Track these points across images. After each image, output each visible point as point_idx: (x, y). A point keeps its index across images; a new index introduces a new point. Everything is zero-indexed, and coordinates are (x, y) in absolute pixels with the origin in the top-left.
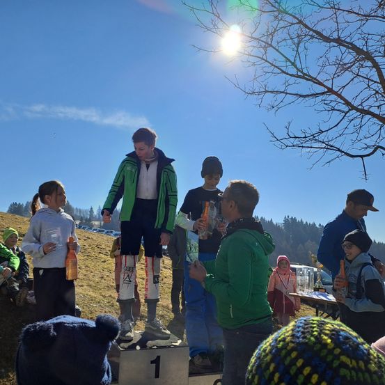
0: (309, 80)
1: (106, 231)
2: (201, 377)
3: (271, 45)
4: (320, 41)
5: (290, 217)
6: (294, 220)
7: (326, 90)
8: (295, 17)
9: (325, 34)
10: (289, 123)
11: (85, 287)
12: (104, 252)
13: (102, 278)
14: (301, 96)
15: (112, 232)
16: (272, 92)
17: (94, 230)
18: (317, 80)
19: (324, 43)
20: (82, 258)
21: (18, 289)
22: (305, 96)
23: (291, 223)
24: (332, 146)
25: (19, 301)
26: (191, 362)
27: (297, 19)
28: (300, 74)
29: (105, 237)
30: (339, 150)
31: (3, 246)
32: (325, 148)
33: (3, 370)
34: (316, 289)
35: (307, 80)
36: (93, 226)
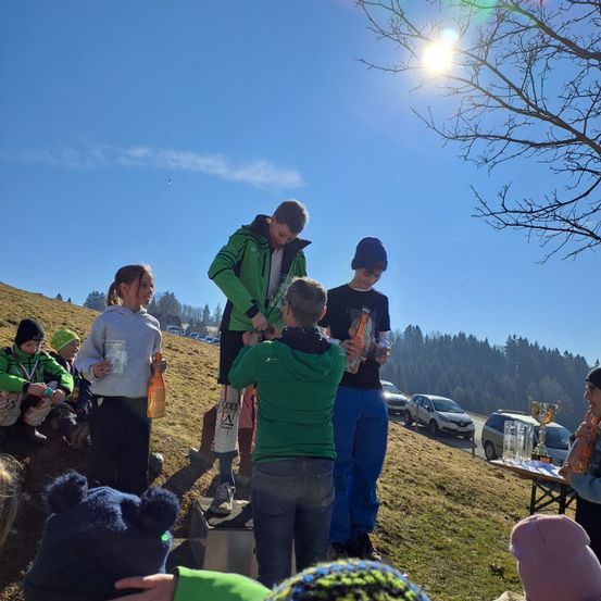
0: (547, 119)
3: (484, 62)
4: (573, 56)
5: (518, 337)
6: (524, 342)
7: (575, 137)
8: (532, 17)
9: (580, 44)
10: (506, 188)
11: (178, 426)
12: (215, 374)
14: (532, 145)
16: (485, 137)
17: (209, 339)
18: (560, 120)
19: (578, 60)
20: (182, 381)
21: (75, 422)
22: (539, 146)
23: (518, 347)
24: (580, 228)
27: (536, 19)
28: (532, 109)
30: (592, 234)
31: (50, 357)
32: (568, 230)
34: (535, 457)
35: (544, 119)
36: (207, 333)
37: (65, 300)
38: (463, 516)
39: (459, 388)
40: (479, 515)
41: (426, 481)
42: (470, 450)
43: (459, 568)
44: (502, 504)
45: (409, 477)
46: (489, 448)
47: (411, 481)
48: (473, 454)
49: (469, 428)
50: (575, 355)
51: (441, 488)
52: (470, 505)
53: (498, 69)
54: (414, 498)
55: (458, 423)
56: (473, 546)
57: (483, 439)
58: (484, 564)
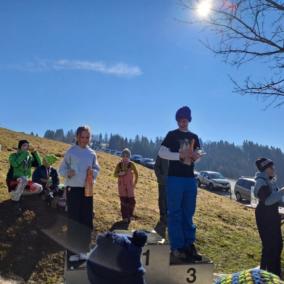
0: (265, 42)
1: (111, 151)
2: (178, 266)
3: (235, 17)
4: (275, 9)
5: (248, 141)
6: (251, 143)
7: (279, 49)
10: (248, 78)
11: (97, 194)
12: (109, 167)
13: (109, 187)
14: (258, 54)
15: (115, 152)
16: (235, 51)
17: (103, 150)
18: (271, 42)
21: (52, 197)
22: (261, 55)
23: (249, 146)
24: (282, 92)
25: (54, 205)
26: (172, 254)
28: (257, 37)
29: (110, 156)
32: (276, 94)
33: (44, 253)
35: (263, 42)
36: (101, 147)
37: (35, 135)
38: (231, 230)
39: (221, 166)
40: (239, 229)
41: (212, 214)
42: (229, 196)
43: (233, 255)
44: (249, 223)
45: (205, 213)
46: (238, 195)
47: (205, 214)
48: (231, 198)
49: (228, 186)
50: (276, 148)
51: (219, 217)
52: (234, 224)
53: (242, 20)
54: (208, 222)
55: (223, 184)
56: (238, 245)
57: (235, 191)
58: (244, 253)
